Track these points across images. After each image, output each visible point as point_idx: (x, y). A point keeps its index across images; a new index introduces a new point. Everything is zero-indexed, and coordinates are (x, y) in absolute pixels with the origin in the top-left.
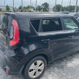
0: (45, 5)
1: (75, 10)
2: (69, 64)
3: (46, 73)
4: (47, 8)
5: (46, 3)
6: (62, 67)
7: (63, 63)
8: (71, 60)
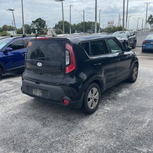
0: (38, 23)
1: (96, 30)
2: (120, 95)
3: (99, 106)
4: (43, 27)
5: (40, 19)
6: (114, 98)
7: (113, 95)
8: (119, 91)
